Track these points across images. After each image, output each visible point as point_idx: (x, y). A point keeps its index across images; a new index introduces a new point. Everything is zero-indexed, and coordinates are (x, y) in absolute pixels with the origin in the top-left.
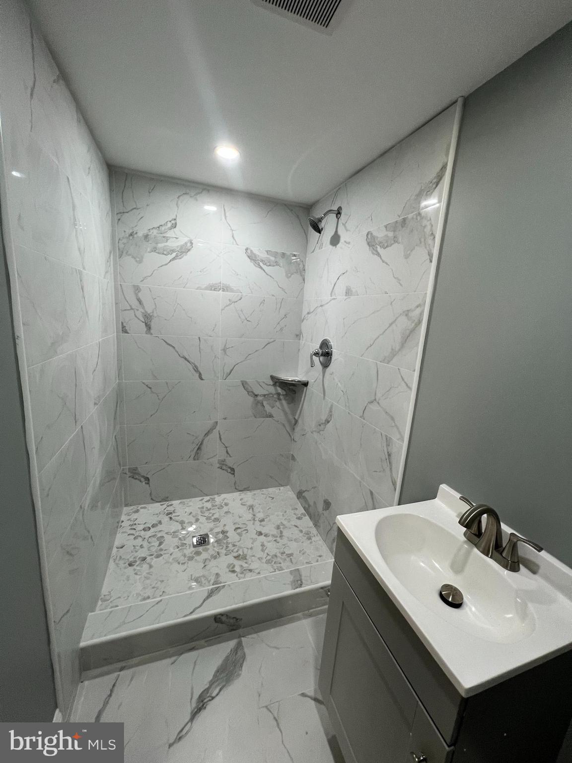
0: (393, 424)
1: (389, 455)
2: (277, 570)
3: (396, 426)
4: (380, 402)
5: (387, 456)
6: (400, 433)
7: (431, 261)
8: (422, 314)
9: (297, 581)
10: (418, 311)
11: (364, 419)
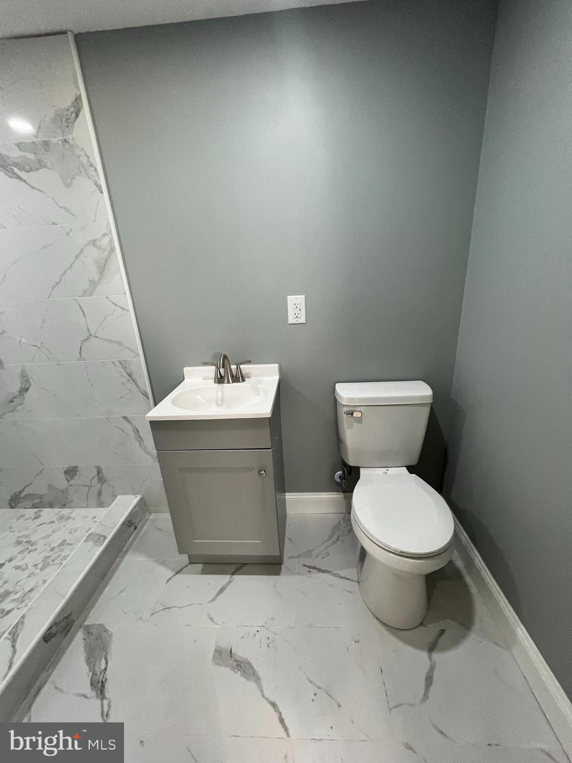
0: (123, 348)
1: (130, 375)
2: (62, 562)
3: (126, 347)
4: (97, 335)
5: (128, 377)
6: (132, 351)
7: (102, 192)
8: (111, 241)
9: (99, 539)
10: (107, 239)
11: (84, 360)
